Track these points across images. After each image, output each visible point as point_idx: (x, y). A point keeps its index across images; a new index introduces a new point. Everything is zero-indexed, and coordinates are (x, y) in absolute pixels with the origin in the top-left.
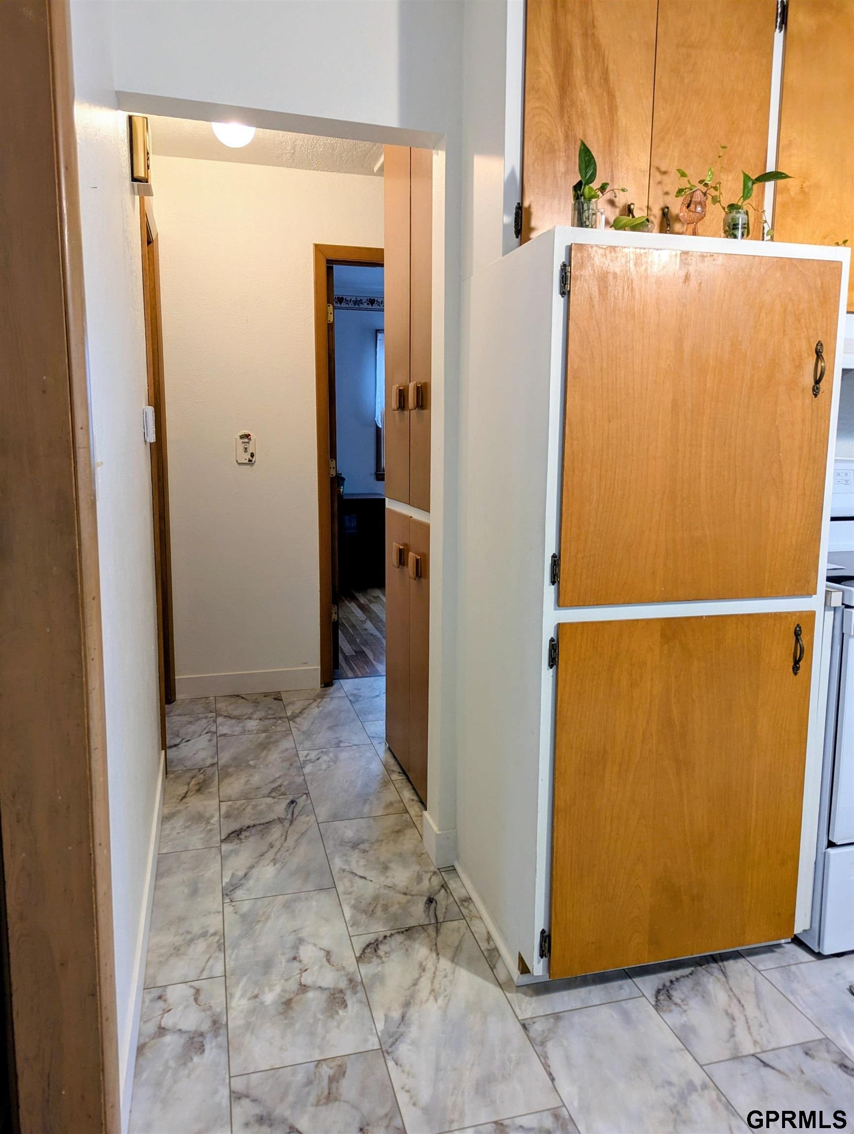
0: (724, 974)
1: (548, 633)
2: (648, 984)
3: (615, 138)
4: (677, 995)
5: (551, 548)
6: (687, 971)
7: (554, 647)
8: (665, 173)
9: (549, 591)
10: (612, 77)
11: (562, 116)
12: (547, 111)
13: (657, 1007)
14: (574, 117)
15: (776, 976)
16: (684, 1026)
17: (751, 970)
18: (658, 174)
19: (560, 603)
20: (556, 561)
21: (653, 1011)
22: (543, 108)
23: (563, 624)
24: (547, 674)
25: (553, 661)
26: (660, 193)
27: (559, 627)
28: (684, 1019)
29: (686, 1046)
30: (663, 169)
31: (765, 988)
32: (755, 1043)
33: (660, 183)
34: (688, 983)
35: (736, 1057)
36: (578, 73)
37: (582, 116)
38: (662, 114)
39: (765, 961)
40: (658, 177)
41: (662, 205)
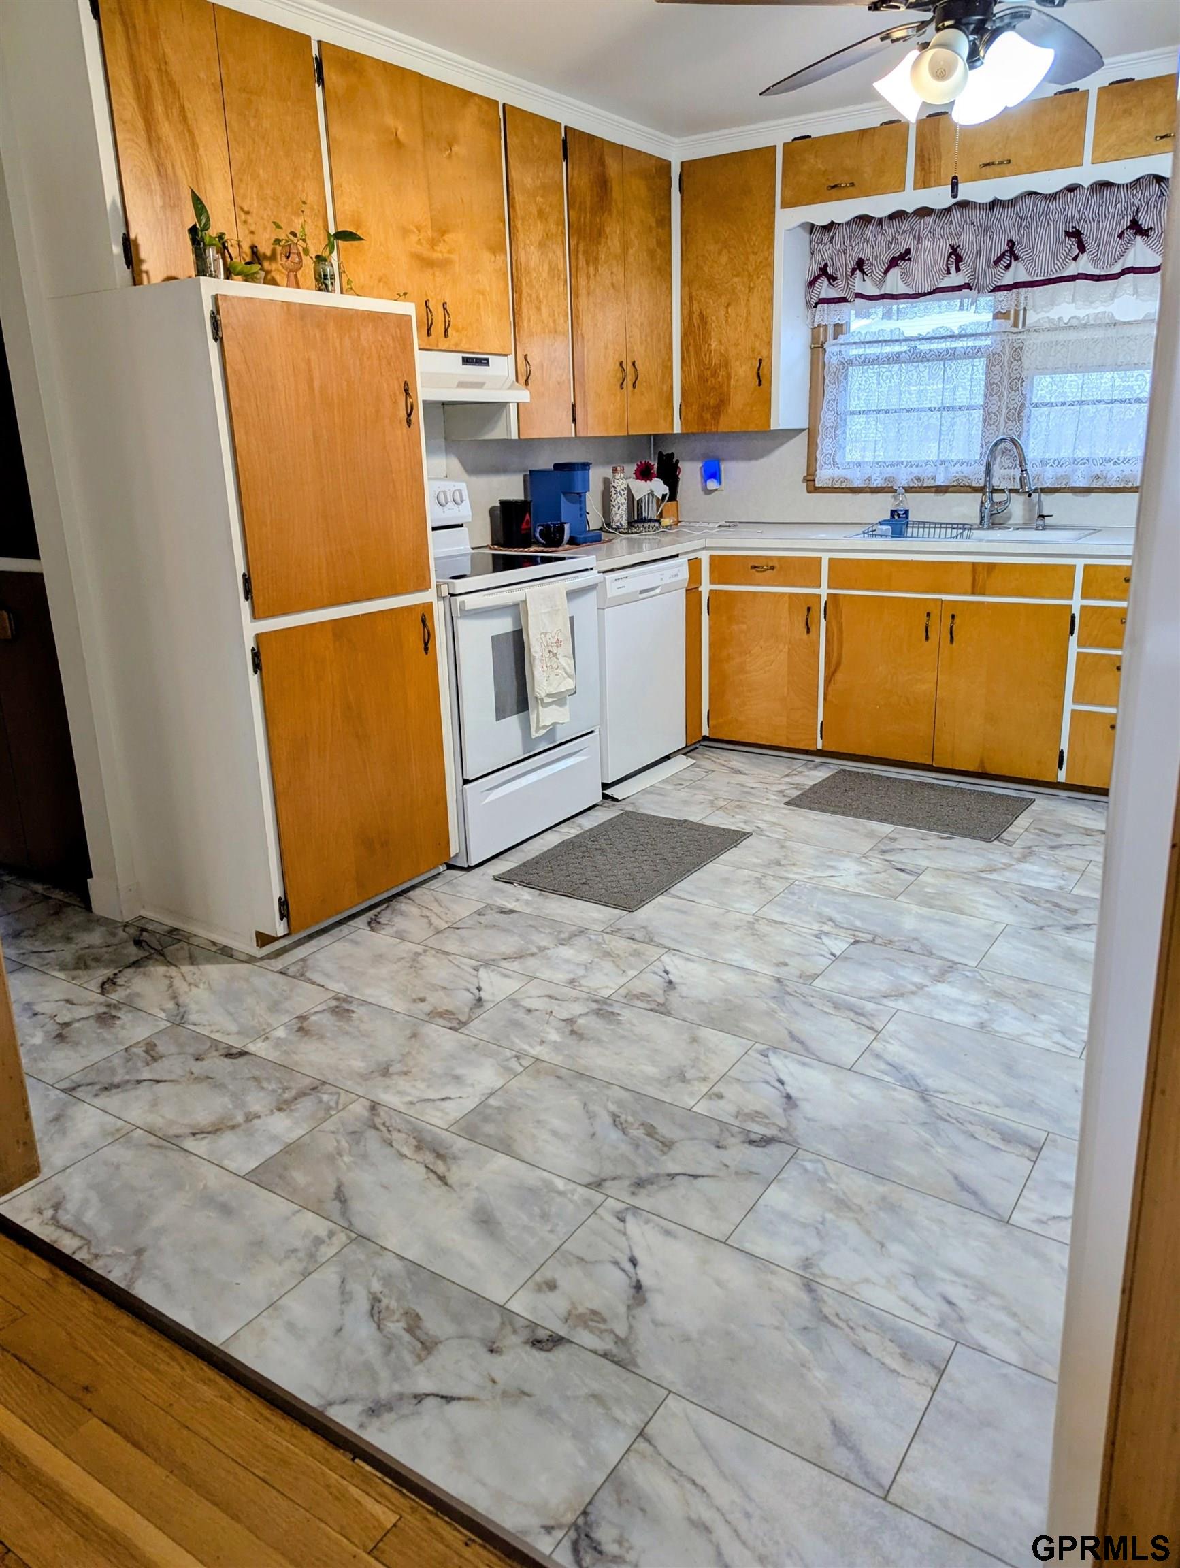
0: (410, 899)
1: (250, 643)
2: (361, 922)
3: (201, 175)
4: (383, 920)
5: (241, 569)
6: (385, 906)
7: (256, 655)
8: (247, 213)
9: (245, 606)
10: (189, 115)
11: (151, 151)
12: (137, 143)
13: (372, 929)
14: (162, 152)
15: (446, 889)
16: (397, 932)
17: (427, 892)
18: (242, 214)
19: (255, 616)
20: (247, 580)
21: (372, 933)
22: (133, 140)
23: (262, 633)
24: (254, 680)
25: (257, 667)
26: (247, 232)
27: (258, 636)
28: (395, 929)
29: (403, 939)
30: (246, 209)
31: (441, 896)
32: (447, 922)
33: (245, 222)
34: (388, 911)
35: (438, 932)
36: (159, 109)
37: (168, 150)
38: (238, 155)
39: (434, 884)
40: (243, 217)
41: (250, 243)
